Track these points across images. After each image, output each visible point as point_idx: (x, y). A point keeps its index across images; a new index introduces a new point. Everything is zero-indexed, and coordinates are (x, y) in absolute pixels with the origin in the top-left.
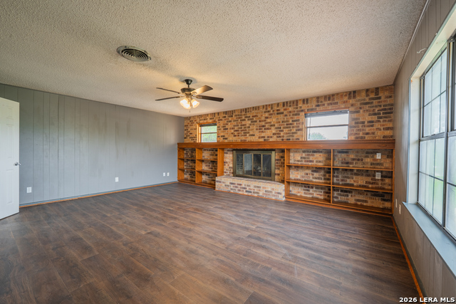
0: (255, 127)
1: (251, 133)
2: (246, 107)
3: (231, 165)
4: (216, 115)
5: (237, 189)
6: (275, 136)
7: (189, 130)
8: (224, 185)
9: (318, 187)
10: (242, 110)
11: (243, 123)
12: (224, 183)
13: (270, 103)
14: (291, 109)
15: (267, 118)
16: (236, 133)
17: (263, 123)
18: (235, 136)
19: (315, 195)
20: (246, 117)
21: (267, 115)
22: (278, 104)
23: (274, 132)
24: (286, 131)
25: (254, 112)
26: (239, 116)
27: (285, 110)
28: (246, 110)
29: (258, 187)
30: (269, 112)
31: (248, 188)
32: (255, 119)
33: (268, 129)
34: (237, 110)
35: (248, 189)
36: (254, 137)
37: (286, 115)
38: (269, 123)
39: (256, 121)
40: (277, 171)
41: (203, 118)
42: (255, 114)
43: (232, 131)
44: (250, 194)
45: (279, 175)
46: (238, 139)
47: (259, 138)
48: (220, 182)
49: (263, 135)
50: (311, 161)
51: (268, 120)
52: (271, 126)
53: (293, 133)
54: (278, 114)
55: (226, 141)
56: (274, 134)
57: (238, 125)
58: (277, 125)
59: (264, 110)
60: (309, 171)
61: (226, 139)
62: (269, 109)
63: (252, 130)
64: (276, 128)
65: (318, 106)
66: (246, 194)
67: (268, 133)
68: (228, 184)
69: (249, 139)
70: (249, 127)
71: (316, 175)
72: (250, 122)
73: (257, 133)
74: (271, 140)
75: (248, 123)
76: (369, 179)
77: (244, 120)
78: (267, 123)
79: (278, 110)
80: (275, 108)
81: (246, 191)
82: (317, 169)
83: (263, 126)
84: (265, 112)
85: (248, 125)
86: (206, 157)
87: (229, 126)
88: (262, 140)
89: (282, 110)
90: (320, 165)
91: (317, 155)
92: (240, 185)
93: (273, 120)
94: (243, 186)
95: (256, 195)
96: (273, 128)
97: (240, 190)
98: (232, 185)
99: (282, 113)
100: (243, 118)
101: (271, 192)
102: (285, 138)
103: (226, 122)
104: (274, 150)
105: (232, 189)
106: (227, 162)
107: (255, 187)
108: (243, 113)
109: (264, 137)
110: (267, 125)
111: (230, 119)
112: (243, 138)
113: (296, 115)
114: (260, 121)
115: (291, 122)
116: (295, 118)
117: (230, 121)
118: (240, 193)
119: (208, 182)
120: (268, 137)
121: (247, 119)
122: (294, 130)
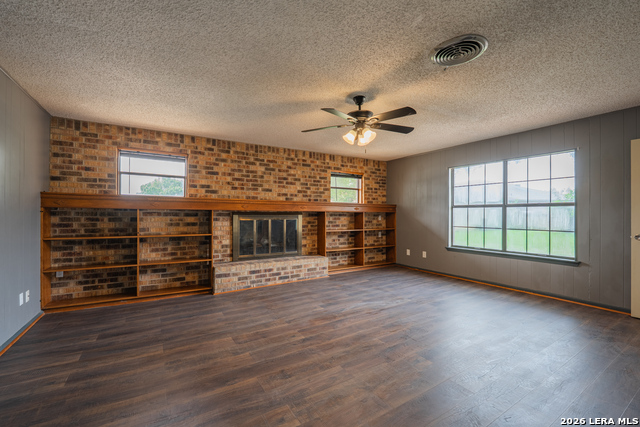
0: (272, 178)
1: (266, 186)
2: (258, 144)
3: (227, 242)
4: (187, 141)
5: (263, 279)
6: (301, 195)
7: (76, 157)
8: (235, 279)
9: (343, 253)
10: (248, 147)
11: (252, 168)
12: (234, 275)
13: (295, 148)
14: (318, 163)
15: (290, 167)
16: (236, 184)
17: (284, 175)
18: (235, 188)
19: (341, 262)
20: (257, 160)
21: (289, 163)
22: (304, 153)
23: (299, 188)
24: (313, 188)
25: (271, 156)
26: (243, 156)
27: (312, 162)
28: (257, 148)
29: (298, 267)
30: (292, 159)
31: (282, 272)
32: (271, 166)
33: (291, 183)
34: (241, 144)
35: (282, 275)
36: (270, 193)
37: (313, 170)
38: (294, 175)
39: (273, 170)
40: (304, 242)
41: (141, 137)
42: (271, 159)
43: (229, 179)
44: (286, 280)
45: (305, 246)
46: (242, 195)
47: (279, 195)
48: (226, 275)
49: (284, 191)
50: (338, 226)
51: (292, 172)
52: (296, 180)
53: (321, 193)
54: (304, 165)
55: (214, 196)
56: (299, 192)
57: (240, 171)
58: (302, 181)
59: (286, 156)
60: (335, 237)
61: (214, 192)
62: (293, 156)
63: (267, 181)
64: (302, 184)
65: (342, 166)
66: (280, 282)
67: (292, 190)
68: (246, 274)
69: (262, 195)
70: (262, 177)
71: (342, 240)
72: (263, 169)
73: (275, 188)
74: (295, 199)
75: (260, 169)
76: (375, 238)
77: (253, 164)
78: (289, 175)
79: (304, 161)
80: (301, 157)
81: (280, 278)
82: (342, 235)
83: (285, 179)
84: (287, 159)
85: (260, 173)
86: (153, 231)
87: (221, 168)
88: (283, 198)
89: (308, 162)
90: (345, 229)
91: (342, 218)
92: (270, 270)
93: (298, 172)
94: (275, 271)
95: (295, 280)
96: (297, 183)
97: (269, 280)
98: (254, 276)
99: (309, 166)
100: (252, 159)
101: (315, 269)
102: (312, 198)
103: (213, 159)
104: (300, 213)
105: (253, 282)
106: (216, 238)
107: (294, 267)
108: (252, 152)
109: (286, 195)
110: (290, 178)
111: (224, 156)
112: (252, 194)
113: (323, 171)
114: (280, 171)
115: (318, 179)
116: (323, 174)
117: (224, 160)
118: (270, 283)
119: (160, 286)
120: (292, 195)
121: (258, 163)
122: (321, 189)
